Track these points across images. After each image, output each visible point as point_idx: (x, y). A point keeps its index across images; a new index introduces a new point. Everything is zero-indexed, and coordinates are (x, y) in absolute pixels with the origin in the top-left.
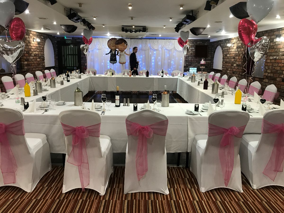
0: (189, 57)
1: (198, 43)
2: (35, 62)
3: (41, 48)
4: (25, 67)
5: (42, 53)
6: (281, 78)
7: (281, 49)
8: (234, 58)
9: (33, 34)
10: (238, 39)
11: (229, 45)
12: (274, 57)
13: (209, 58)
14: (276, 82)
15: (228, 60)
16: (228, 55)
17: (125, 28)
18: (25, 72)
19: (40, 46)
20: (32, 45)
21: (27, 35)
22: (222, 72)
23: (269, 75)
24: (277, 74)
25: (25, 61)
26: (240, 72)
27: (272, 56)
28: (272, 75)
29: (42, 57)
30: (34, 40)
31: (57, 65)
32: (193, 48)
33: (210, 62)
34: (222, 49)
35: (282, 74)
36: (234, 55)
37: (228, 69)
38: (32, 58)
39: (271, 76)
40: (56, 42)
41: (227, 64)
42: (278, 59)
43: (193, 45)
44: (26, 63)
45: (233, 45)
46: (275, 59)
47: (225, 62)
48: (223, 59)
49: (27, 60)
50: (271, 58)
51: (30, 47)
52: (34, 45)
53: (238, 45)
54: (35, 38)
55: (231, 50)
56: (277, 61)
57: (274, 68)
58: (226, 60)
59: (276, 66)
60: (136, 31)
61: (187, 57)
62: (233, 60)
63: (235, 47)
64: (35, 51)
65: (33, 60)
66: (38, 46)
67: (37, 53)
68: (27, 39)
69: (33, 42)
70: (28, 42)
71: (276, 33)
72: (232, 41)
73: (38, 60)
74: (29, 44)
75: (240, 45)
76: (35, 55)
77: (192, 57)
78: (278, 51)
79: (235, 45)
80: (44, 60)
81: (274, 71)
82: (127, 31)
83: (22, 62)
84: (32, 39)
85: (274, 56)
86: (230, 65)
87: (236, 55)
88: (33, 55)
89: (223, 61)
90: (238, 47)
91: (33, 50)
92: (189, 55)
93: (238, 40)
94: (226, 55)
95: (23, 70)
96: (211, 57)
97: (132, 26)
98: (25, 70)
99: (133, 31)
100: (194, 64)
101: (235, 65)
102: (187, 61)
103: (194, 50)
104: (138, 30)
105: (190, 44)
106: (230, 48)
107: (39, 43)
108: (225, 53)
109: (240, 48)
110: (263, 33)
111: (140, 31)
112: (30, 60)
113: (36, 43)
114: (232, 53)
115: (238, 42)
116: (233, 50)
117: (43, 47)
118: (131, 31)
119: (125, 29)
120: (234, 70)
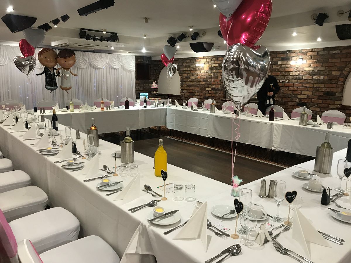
6: (295, 102)
7: (291, 72)
8: (205, 81)
14: (288, 107)
15: (192, 83)
16: (192, 78)
17: (87, 32)
22: (180, 97)
24: (287, 98)
26: (220, 97)
27: (278, 79)
35: (296, 98)
36: (204, 77)
37: (195, 94)
39: (278, 100)
41: (192, 88)
42: (288, 83)
47: (185, 86)
48: (181, 81)
53: (212, 66)
55: (197, 71)
56: (286, 85)
57: (283, 92)
58: (187, 83)
59: (285, 90)
60: (102, 40)
63: (206, 68)
78: (286, 74)
81: (283, 95)
82: (88, 38)
85: (280, 79)
86: (198, 89)
89: (182, 84)
90: (212, 69)
93: (212, 60)
99: (98, 39)
101: (208, 89)
104: (107, 38)
108: (185, 75)
109: (217, 69)
114: (200, 75)
115: (212, 62)
116: (202, 72)
118: (95, 39)
119: (87, 34)
120: (208, 95)
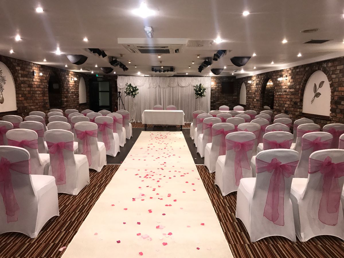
0: (216, 93)
1: (224, 80)
2: (72, 99)
3: (77, 86)
4: (65, 104)
5: (77, 90)
7: (283, 87)
8: (254, 94)
9: (71, 74)
10: (256, 77)
11: (250, 82)
12: (280, 93)
13: (236, 94)
16: (250, 91)
18: (65, 107)
19: (76, 84)
20: (70, 83)
21: (67, 75)
22: (246, 107)
23: (277, 108)
25: (65, 98)
27: (278, 92)
28: (279, 108)
29: (77, 94)
30: (72, 79)
31: (89, 101)
32: (220, 85)
33: (236, 97)
34: (246, 86)
35: (285, 107)
36: (254, 91)
37: (251, 104)
38: (70, 95)
40: (88, 79)
41: (250, 99)
42: (281, 95)
43: (219, 82)
44: (65, 99)
45: (253, 82)
46: (280, 95)
47: (248, 98)
48: (247, 94)
49: (66, 97)
50: (278, 94)
51: (69, 85)
52: (72, 83)
54: (72, 77)
55: (252, 87)
57: (280, 102)
58: (249, 95)
59: (281, 100)
60: (164, 71)
61: (214, 93)
62: (253, 95)
63: (255, 84)
64: (72, 89)
65: (70, 97)
66: (74, 84)
67: (73, 90)
68: (68, 78)
69: (71, 81)
70: (67, 81)
71: (280, 73)
72: (252, 78)
73: (74, 97)
74: (68, 83)
75: (258, 82)
76: (72, 93)
77: (219, 93)
78: (281, 88)
79: (255, 82)
80: (78, 96)
82: (156, 71)
83: (63, 99)
84: (70, 79)
86: (252, 100)
87: (256, 91)
88: (71, 92)
89: (247, 96)
90: (257, 84)
91: (71, 88)
92: (216, 91)
94: (249, 92)
95: (63, 106)
96: (237, 93)
97: (161, 67)
98: (65, 106)
99: (161, 71)
100: (221, 100)
101: (255, 100)
102: (214, 97)
103: (221, 87)
104: (167, 70)
105: (217, 81)
106: (251, 85)
107: (75, 82)
108: (248, 89)
109: (258, 85)
110: (272, 72)
111: (168, 71)
112: (68, 97)
113: (73, 82)
114: (253, 89)
115: (257, 80)
116: (253, 87)
117: (78, 85)
118: (160, 71)
119: (154, 69)
120: (255, 105)
